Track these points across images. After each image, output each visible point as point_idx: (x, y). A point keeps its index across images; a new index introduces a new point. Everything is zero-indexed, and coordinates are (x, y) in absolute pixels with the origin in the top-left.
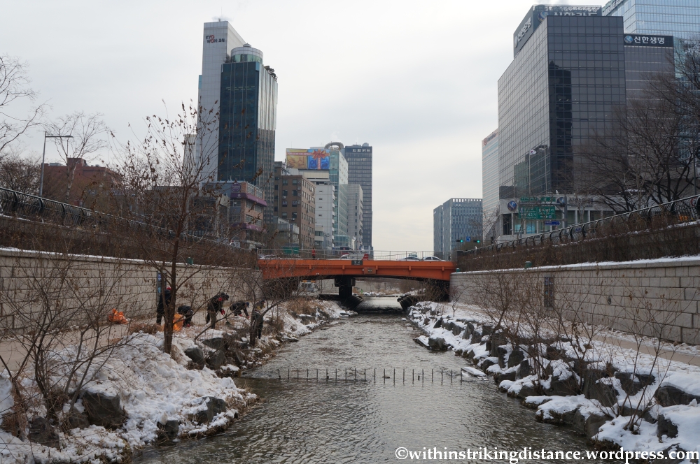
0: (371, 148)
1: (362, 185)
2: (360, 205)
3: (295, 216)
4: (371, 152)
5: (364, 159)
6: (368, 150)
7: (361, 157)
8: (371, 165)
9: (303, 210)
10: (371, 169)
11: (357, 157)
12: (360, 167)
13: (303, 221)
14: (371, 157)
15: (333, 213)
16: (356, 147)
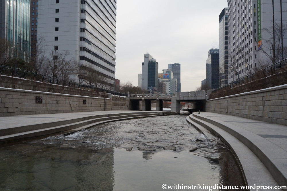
0: (180, 64)
1: (177, 78)
2: (177, 84)
3: (162, 91)
4: (180, 66)
5: (178, 68)
6: (179, 65)
7: (177, 67)
8: (180, 70)
9: (163, 90)
10: (180, 71)
11: (176, 67)
12: (177, 70)
13: (163, 92)
14: (180, 67)
15: (170, 91)
16: (175, 64)
